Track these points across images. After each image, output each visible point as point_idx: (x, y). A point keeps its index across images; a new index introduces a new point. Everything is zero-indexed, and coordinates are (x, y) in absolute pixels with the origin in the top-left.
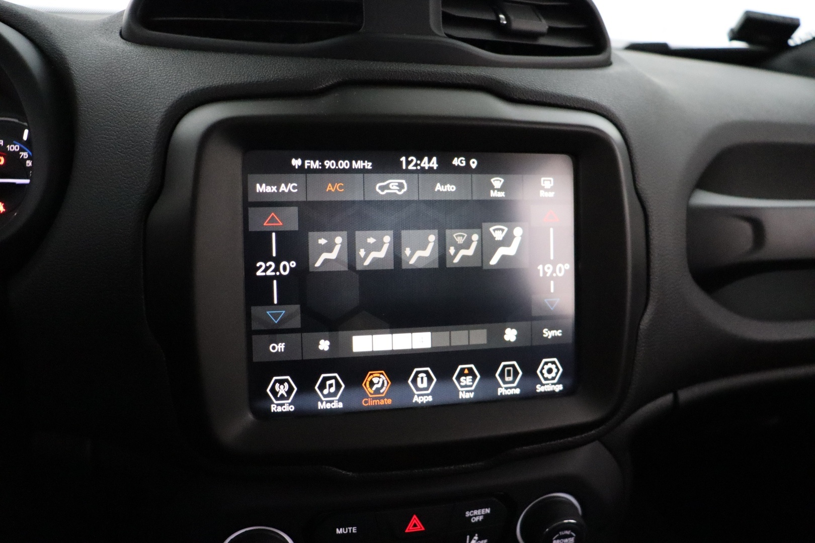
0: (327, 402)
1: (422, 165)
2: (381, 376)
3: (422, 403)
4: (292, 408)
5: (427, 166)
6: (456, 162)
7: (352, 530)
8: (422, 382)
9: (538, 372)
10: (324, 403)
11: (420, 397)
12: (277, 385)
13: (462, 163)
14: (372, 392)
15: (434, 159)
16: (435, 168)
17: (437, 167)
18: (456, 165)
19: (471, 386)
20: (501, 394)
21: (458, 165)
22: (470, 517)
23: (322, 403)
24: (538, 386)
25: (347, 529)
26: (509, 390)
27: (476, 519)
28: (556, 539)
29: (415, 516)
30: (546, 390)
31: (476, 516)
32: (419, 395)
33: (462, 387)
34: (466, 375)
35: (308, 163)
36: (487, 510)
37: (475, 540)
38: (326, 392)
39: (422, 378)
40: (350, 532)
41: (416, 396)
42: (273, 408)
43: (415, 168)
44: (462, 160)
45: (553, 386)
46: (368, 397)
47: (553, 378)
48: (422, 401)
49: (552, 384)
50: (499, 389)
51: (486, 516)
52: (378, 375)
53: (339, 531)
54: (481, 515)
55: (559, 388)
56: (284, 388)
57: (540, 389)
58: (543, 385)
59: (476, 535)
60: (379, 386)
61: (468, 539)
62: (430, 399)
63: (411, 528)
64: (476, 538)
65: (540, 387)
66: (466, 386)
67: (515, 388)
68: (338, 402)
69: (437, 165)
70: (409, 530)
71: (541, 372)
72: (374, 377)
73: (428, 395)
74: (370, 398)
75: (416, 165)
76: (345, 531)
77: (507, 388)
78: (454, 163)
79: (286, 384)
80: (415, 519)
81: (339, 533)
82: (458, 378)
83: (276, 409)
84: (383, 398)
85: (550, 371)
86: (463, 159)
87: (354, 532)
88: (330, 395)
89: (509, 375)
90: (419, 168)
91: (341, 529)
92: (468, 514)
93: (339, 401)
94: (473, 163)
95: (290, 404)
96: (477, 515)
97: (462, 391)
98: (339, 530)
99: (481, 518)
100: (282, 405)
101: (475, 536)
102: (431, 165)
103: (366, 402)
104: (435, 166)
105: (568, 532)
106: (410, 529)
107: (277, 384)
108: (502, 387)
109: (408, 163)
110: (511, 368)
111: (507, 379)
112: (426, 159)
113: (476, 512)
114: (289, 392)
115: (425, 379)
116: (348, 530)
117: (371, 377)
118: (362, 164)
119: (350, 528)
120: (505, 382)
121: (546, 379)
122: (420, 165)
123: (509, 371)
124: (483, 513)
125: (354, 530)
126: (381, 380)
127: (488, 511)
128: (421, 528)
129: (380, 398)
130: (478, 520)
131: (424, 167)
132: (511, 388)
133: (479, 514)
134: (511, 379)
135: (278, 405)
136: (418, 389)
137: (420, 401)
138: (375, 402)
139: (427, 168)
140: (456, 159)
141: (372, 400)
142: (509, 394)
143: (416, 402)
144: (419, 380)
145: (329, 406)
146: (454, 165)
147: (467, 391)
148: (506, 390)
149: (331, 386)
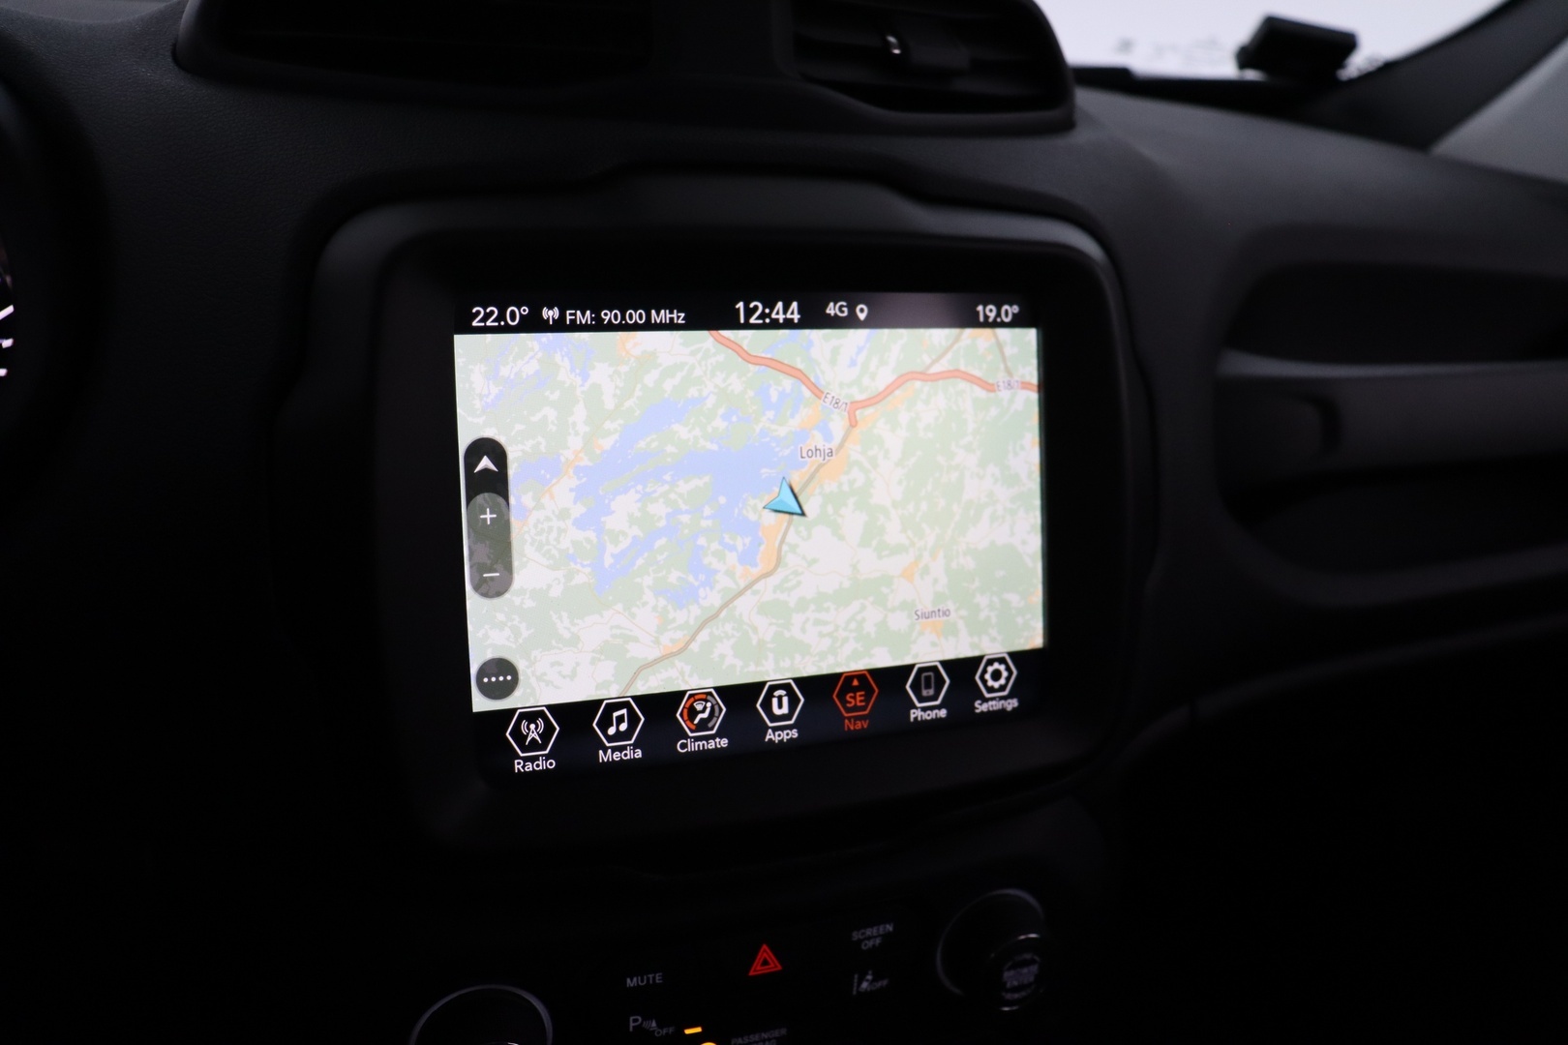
0: (614, 749)
1: (774, 316)
2: (709, 698)
3: (781, 741)
4: (552, 764)
5: (781, 317)
6: (832, 309)
7: (654, 978)
8: (780, 706)
9: (977, 678)
10: (609, 751)
11: (777, 733)
12: (524, 723)
13: (842, 312)
14: (693, 727)
15: (795, 305)
16: (796, 321)
17: (799, 319)
18: (832, 315)
19: (864, 708)
20: (916, 718)
21: (835, 314)
22: (860, 941)
23: (605, 753)
24: (977, 704)
25: (645, 977)
26: (929, 712)
27: (870, 944)
28: (1009, 969)
29: (765, 947)
30: (991, 709)
31: (869, 938)
32: (775, 729)
33: (848, 710)
34: (855, 690)
35: (571, 314)
36: (888, 926)
37: (867, 980)
38: (612, 731)
39: (780, 698)
40: (651, 982)
41: (770, 731)
42: (518, 766)
43: (761, 322)
44: (841, 306)
45: (1003, 702)
46: (686, 737)
47: (1002, 688)
48: (780, 738)
49: (1002, 698)
50: (912, 711)
51: (886, 936)
52: (704, 696)
53: (630, 983)
54: (879, 936)
55: (1012, 704)
56: (536, 728)
57: (981, 707)
58: (985, 700)
59: (870, 972)
60: (705, 715)
61: (856, 980)
62: (794, 734)
63: (758, 968)
64: (869, 977)
65: (981, 704)
66: (855, 709)
67: (938, 707)
68: (634, 750)
69: (799, 316)
70: (755, 971)
71: (982, 678)
72: (696, 701)
73: (790, 727)
74: (691, 738)
75: (763, 316)
76: (642, 981)
77: (924, 709)
78: (828, 311)
79: (540, 722)
80: (765, 951)
81: (632, 985)
82: (842, 696)
83: (523, 767)
84: (713, 737)
85: (996, 675)
86: (844, 303)
87: (657, 981)
88: (619, 736)
89: (928, 686)
90: (767, 321)
91: (635, 979)
92: (856, 936)
93: (635, 746)
94: (862, 310)
95: (548, 757)
96: (871, 936)
97: (849, 718)
98: (632, 980)
99: (878, 941)
100: (533, 759)
101: (867, 974)
102: (789, 316)
103: (684, 746)
104: (796, 317)
105: (1028, 956)
106: (756, 969)
107: (524, 721)
108: (916, 708)
109: (749, 312)
110: (931, 674)
111: (925, 693)
112: (780, 305)
113: (869, 932)
114: (546, 735)
115: (785, 700)
116: (648, 979)
117: (692, 700)
118: (668, 316)
119: (651, 976)
120: (921, 699)
121: (991, 690)
122: (769, 315)
123: (928, 679)
124: (881, 932)
125: (657, 978)
126: (709, 705)
127: (890, 928)
128: (776, 966)
129: (707, 738)
130: (874, 946)
131: (778, 320)
132: (932, 708)
133: (875, 934)
134: (931, 692)
135: (526, 760)
136: (774, 718)
137: (777, 739)
138: (699, 745)
139: (781, 321)
140: (832, 304)
141: (694, 742)
142: (929, 718)
143: (770, 740)
144: (775, 701)
145: (617, 756)
146: (830, 314)
147: (857, 718)
148: (923, 713)
149: (620, 719)
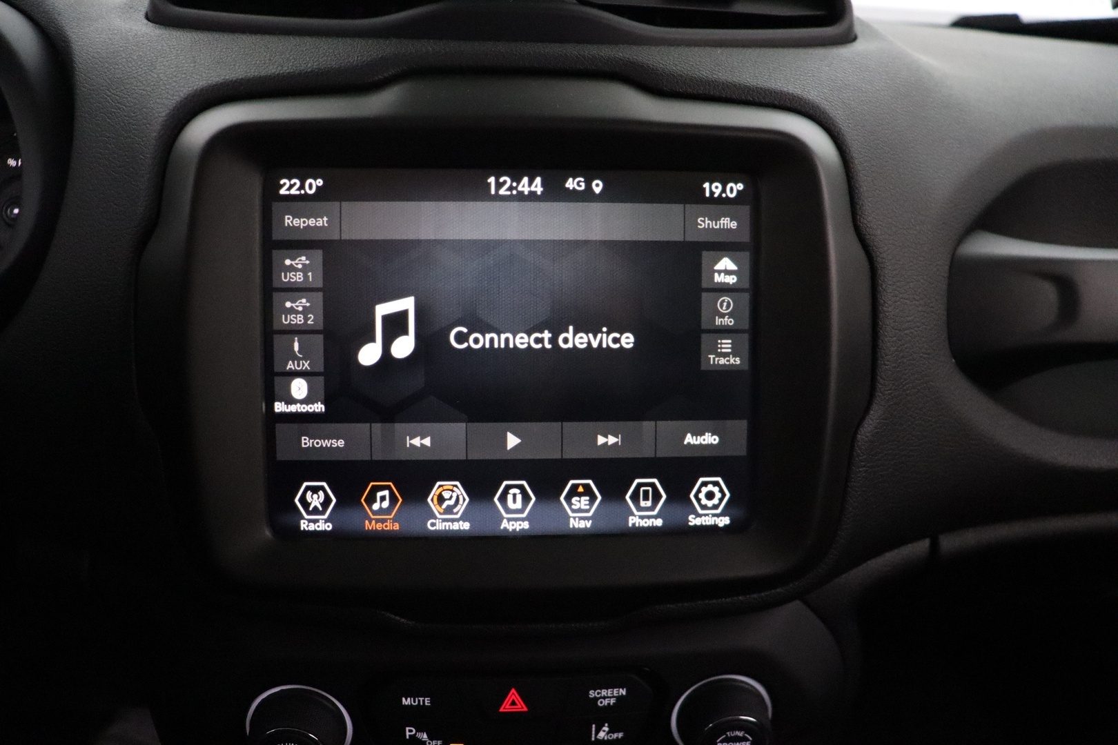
0: (377, 521)
1: (520, 188)
2: (455, 489)
3: (514, 530)
4: (329, 527)
5: (526, 190)
6: (571, 184)
7: (424, 701)
8: (514, 501)
9: (692, 496)
10: (374, 522)
11: (511, 523)
12: (309, 494)
13: (580, 186)
14: (442, 511)
15: (538, 180)
16: (539, 193)
17: (542, 192)
18: (571, 188)
19: (587, 511)
20: (634, 524)
21: (574, 188)
22: (596, 699)
23: (370, 523)
24: (691, 517)
25: (417, 699)
26: (646, 520)
27: (606, 702)
28: (722, 742)
29: (513, 691)
30: (704, 524)
31: (604, 698)
32: (509, 520)
33: (574, 511)
34: (580, 495)
36: (621, 690)
37: (604, 731)
38: (376, 506)
39: (514, 495)
40: (421, 704)
41: (505, 521)
42: (304, 525)
43: (509, 193)
44: (580, 182)
45: (716, 518)
46: (435, 518)
47: (715, 507)
48: (514, 528)
49: (714, 515)
50: (631, 518)
51: (619, 698)
52: (451, 488)
53: (406, 702)
54: (613, 697)
55: (724, 521)
56: (318, 498)
57: (694, 521)
58: (700, 516)
59: (606, 725)
60: (452, 502)
61: (594, 729)
62: (526, 525)
63: (507, 707)
64: (606, 729)
65: (695, 519)
66: (580, 510)
67: (656, 517)
68: (393, 522)
69: (542, 189)
70: (504, 708)
71: (696, 496)
72: (444, 490)
73: (523, 520)
74: (439, 519)
75: (511, 188)
76: (415, 702)
77: (642, 517)
78: (567, 185)
79: (321, 493)
80: (513, 693)
81: (406, 704)
82: (568, 498)
83: (308, 526)
84: (458, 520)
85: (710, 496)
86: (582, 179)
87: (426, 704)
88: (381, 511)
89: (646, 498)
90: (514, 192)
91: (409, 699)
92: (592, 694)
93: (394, 520)
94: (597, 185)
95: (326, 521)
96: (607, 696)
97: (574, 518)
98: (406, 700)
99: (612, 701)
100: (315, 521)
101: (604, 726)
102: (533, 188)
103: (433, 525)
104: (539, 190)
105: (740, 734)
106: (506, 707)
107: (309, 492)
108: (635, 516)
109: (499, 185)
110: (650, 489)
111: (643, 504)
112: (525, 180)
113: (604, 693)
115: (519, 497)
116: (419, 701)
117: (441, 489)
119: (421, 699)
120: (640, 509)
121: (704, 507)
122: (516, 188)
123: (646, 493)
124: (615, 695)
125: (426, 702)
126: (455, 495)
127: (623, 692)
128: (522, 708)
129: (453, 521)
130: (609, 704)
131: (523, 192)
132: (649, 517)
133: (609, 695)
134: (649, 503)
135: (310, 521)
136: (508, 511)
137: (510, 528)
138: (445, 526)
139: (526, 193)
140: (571, 180)
141: (442, 522)
142: (646, 525)
143: (505, 528)
144: (510, 497)
145: (379, 527)
146: (569, 188)
147: (581, 518)
148: (640, 520)
149: (383, 498)
